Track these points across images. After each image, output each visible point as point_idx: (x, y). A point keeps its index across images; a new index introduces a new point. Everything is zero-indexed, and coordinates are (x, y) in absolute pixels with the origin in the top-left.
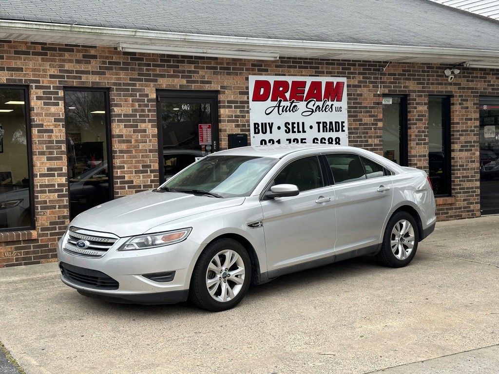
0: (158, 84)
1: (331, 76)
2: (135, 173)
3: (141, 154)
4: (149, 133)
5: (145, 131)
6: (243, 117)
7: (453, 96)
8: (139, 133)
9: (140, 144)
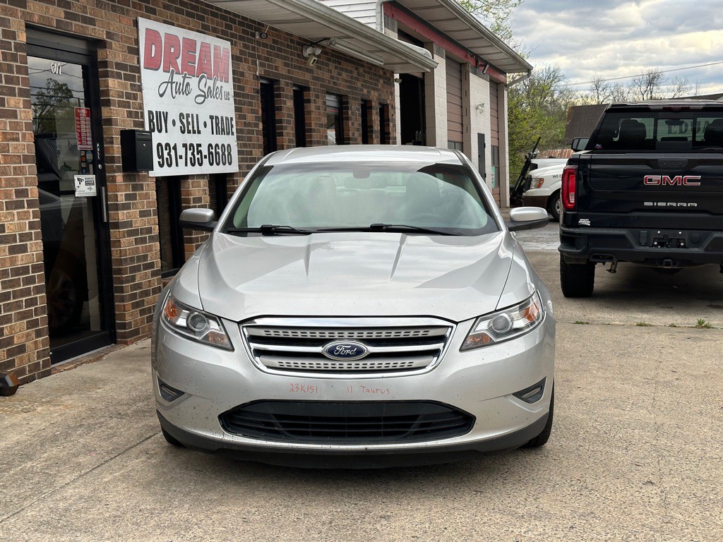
0: (28, 13)
1: (217, 37)
2: (7, 209)
3: (12, 165)
4: (21, 119)
5: (13, 114)
6: (135, 98)
7: (308, 89)
8: (7, 117)
9: (10, 143)
